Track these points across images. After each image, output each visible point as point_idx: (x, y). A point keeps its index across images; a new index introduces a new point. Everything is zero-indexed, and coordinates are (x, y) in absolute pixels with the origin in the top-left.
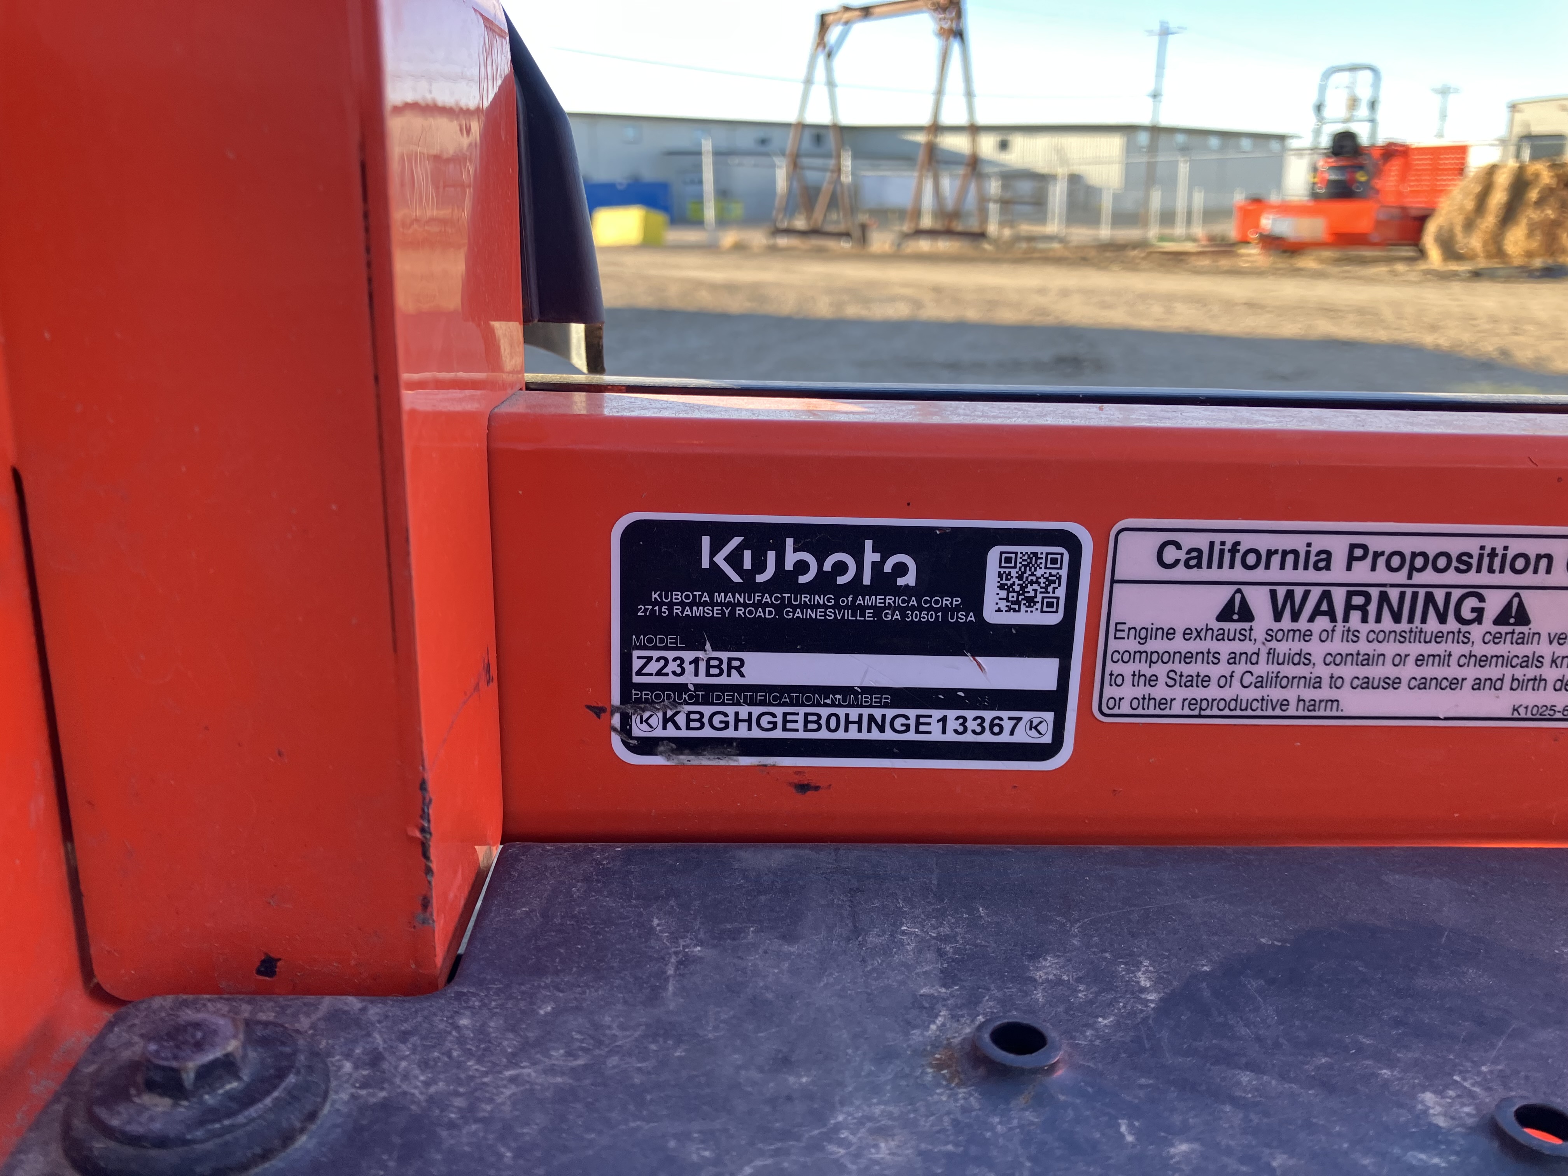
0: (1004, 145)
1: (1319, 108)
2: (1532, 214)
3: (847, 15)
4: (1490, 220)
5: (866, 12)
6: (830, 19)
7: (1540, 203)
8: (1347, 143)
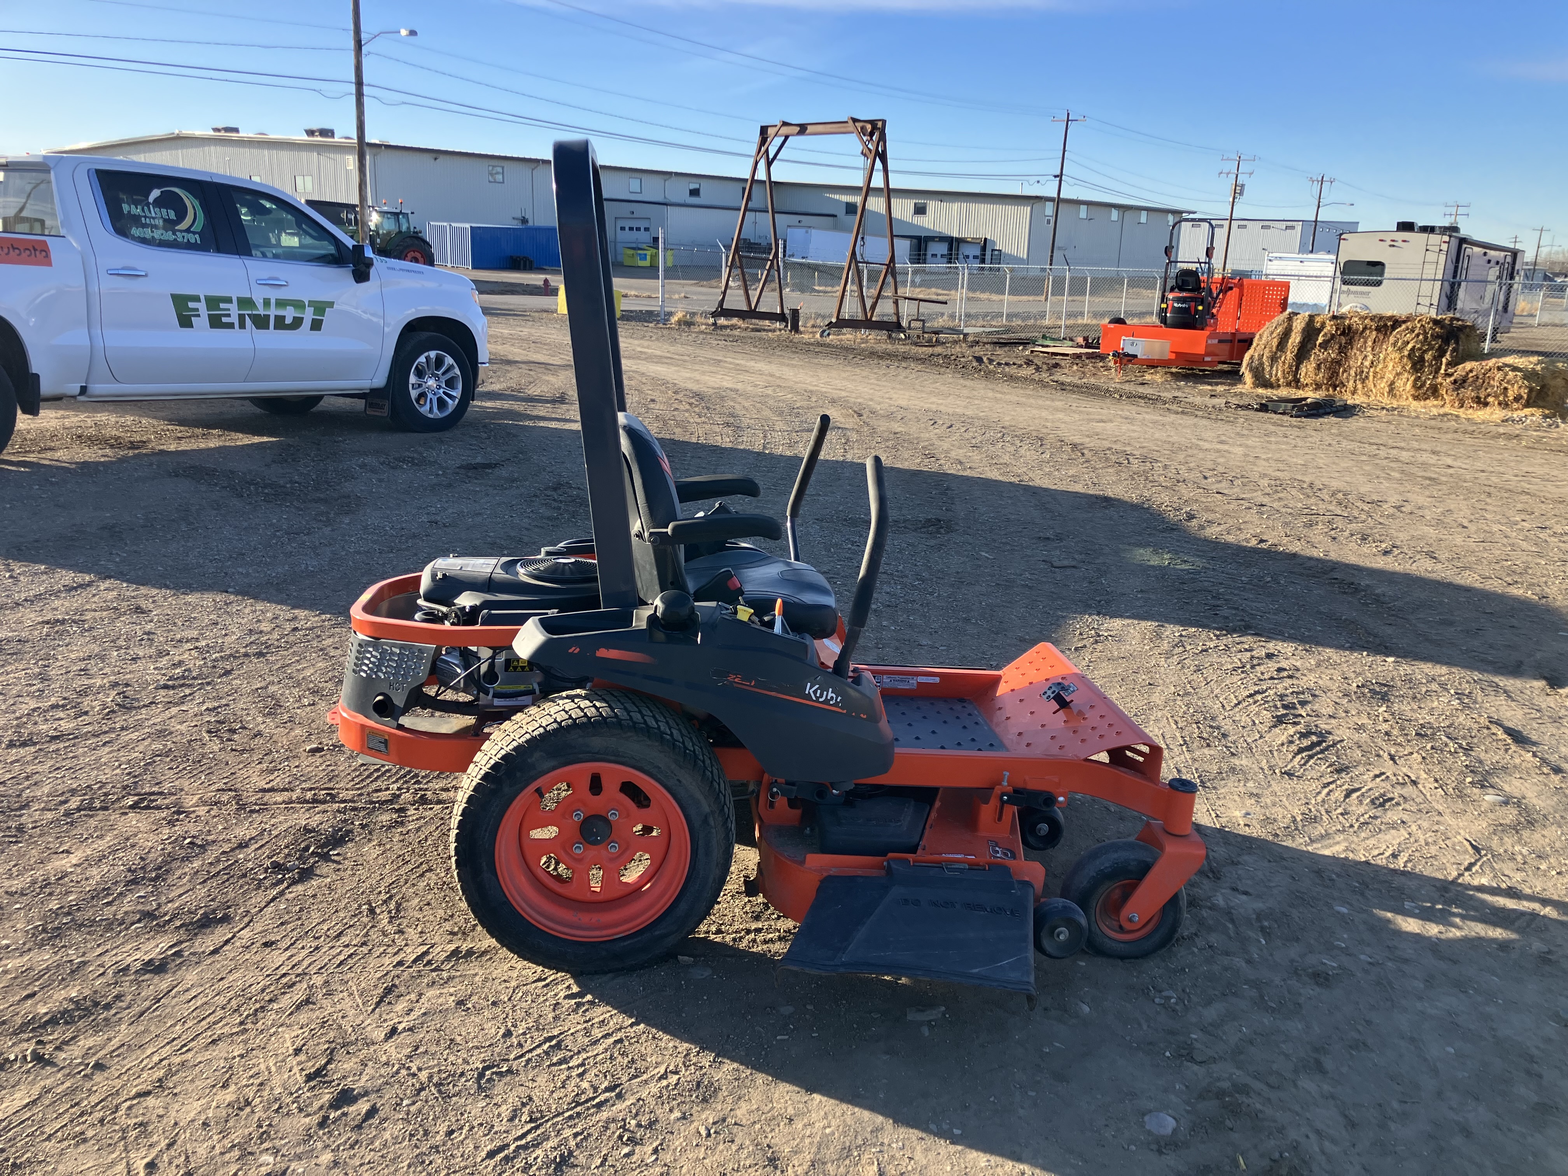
0: (920, 210)
1: (1168, 251)
2: (1317, 355)
3: (785, 130)
4: (1289, 356)
5: (803, 129)
6: (771, 132)
7: (1325, 345)
8: (1191, 279)
